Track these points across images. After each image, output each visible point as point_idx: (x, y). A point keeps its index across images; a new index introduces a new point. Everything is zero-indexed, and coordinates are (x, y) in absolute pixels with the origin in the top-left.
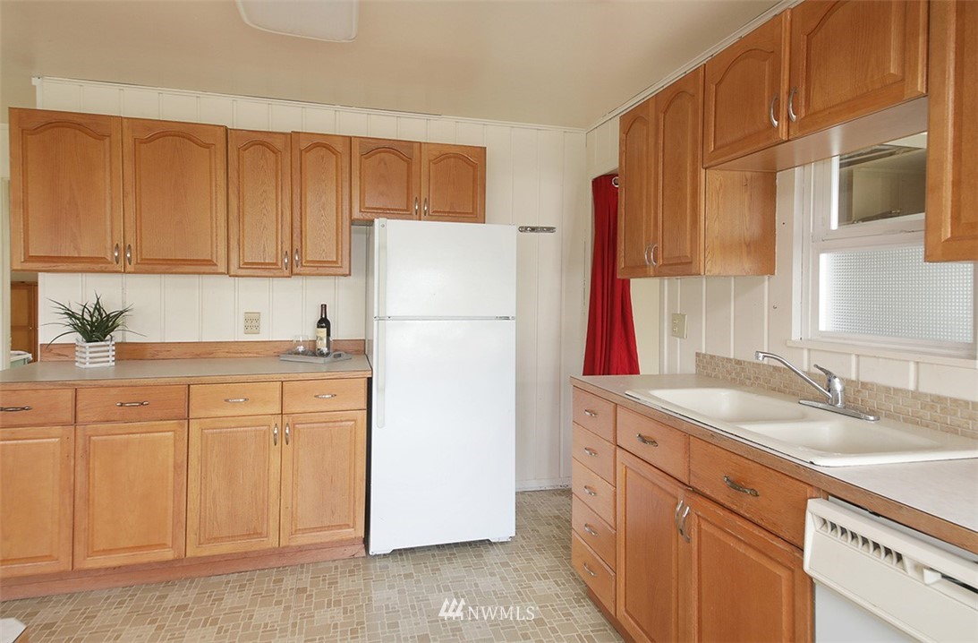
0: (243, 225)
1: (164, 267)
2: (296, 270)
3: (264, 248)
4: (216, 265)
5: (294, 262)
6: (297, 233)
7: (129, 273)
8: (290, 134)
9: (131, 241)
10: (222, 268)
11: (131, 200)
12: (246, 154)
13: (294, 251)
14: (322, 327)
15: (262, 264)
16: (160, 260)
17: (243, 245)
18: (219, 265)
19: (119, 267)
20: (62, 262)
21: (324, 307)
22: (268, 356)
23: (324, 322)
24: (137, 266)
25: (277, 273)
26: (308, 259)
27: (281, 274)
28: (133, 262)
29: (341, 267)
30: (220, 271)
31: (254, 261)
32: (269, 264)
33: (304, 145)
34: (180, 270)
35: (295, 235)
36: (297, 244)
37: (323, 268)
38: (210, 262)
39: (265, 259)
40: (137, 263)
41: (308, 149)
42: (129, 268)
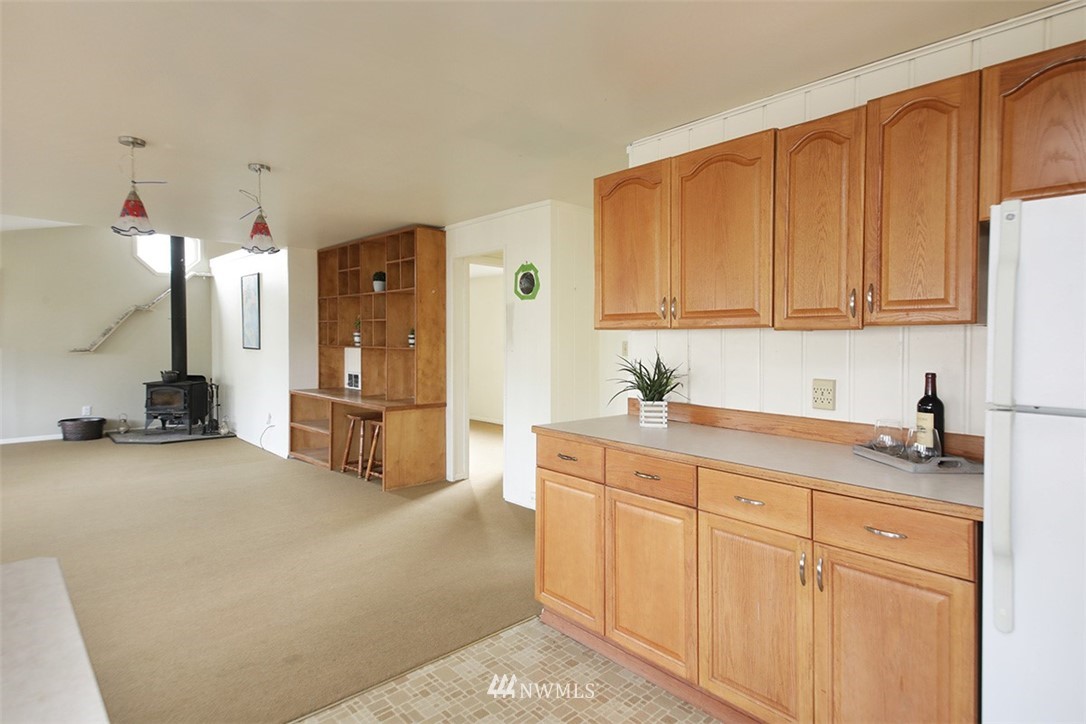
0: (793, 258)
1: (705, 321)
2: (869, 317)
3: (821, 287)
4: (759, 315)
5: (866, 305)
6: (874, 259)
7: (675, 328)
8: (866, 106)
9: (676, 295)
10: (766, 318)
11: (677, 247)
12: (800, 158)
13: (867, 287)
14: (926, 411)
15: (818, 310)
16: (700, 312)
17: (792, 286)
18: (761, 314)
19: (666, 322)
20: (626, 319)
21: (931, 379)
22: (845, 443)
23: (931, 403)
24: (682, 321)
25: (840, 323)
26: (891, 298)
27: (846, 325)
28: (678, 316)
29: (955, 309)
30: (762, 323)
31: (805, 308)
32: (827, 310)
33: (888, 115)
34: (720, 323)
35: (868, 263)
36: (872, 277)
37: (921, 311)
38: (751, 312)
39: (821, 304)
40: (682, 317)
41: (894, 121)
42: (675, 323)
